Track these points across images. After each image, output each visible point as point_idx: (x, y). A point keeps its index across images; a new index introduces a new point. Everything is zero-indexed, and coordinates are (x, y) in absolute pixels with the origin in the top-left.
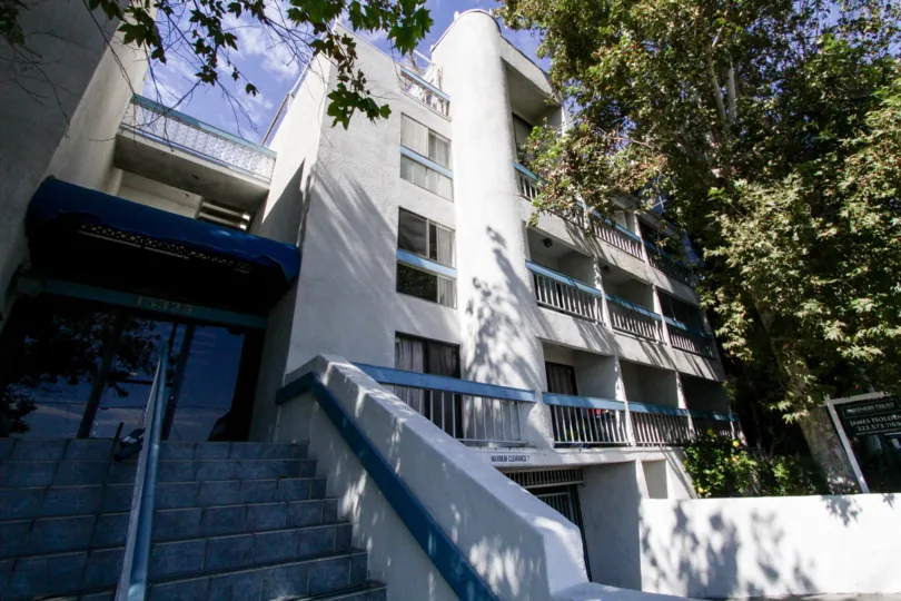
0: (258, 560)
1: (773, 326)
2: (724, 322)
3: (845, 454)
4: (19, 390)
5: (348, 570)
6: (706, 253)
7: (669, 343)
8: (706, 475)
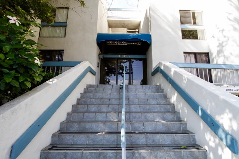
0: (151, 111)
4: (107, 77)
5: (175, 117)
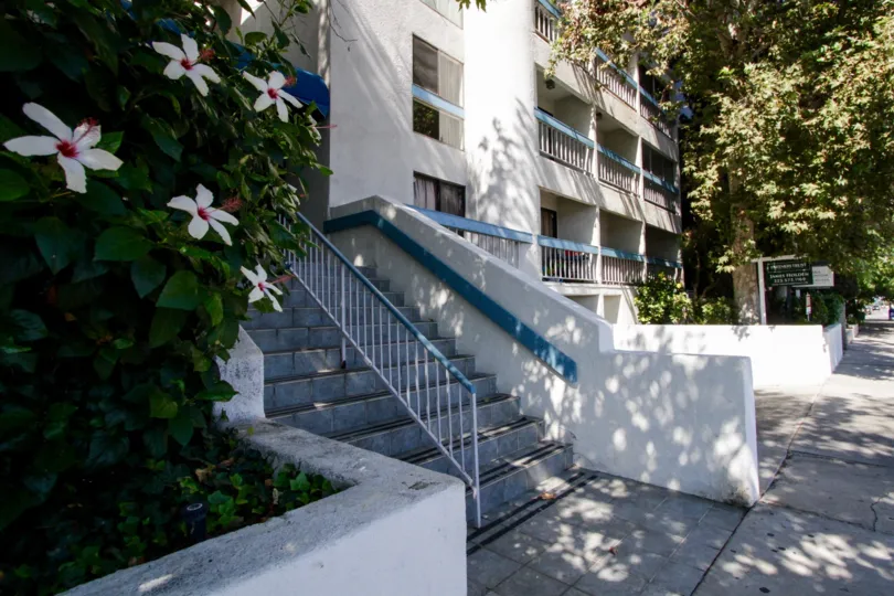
1: (736, 193)
2: (697, 186)
3: (758, 299)
6: (703, 130)
7: (642, 197)
8: (649, 309)
